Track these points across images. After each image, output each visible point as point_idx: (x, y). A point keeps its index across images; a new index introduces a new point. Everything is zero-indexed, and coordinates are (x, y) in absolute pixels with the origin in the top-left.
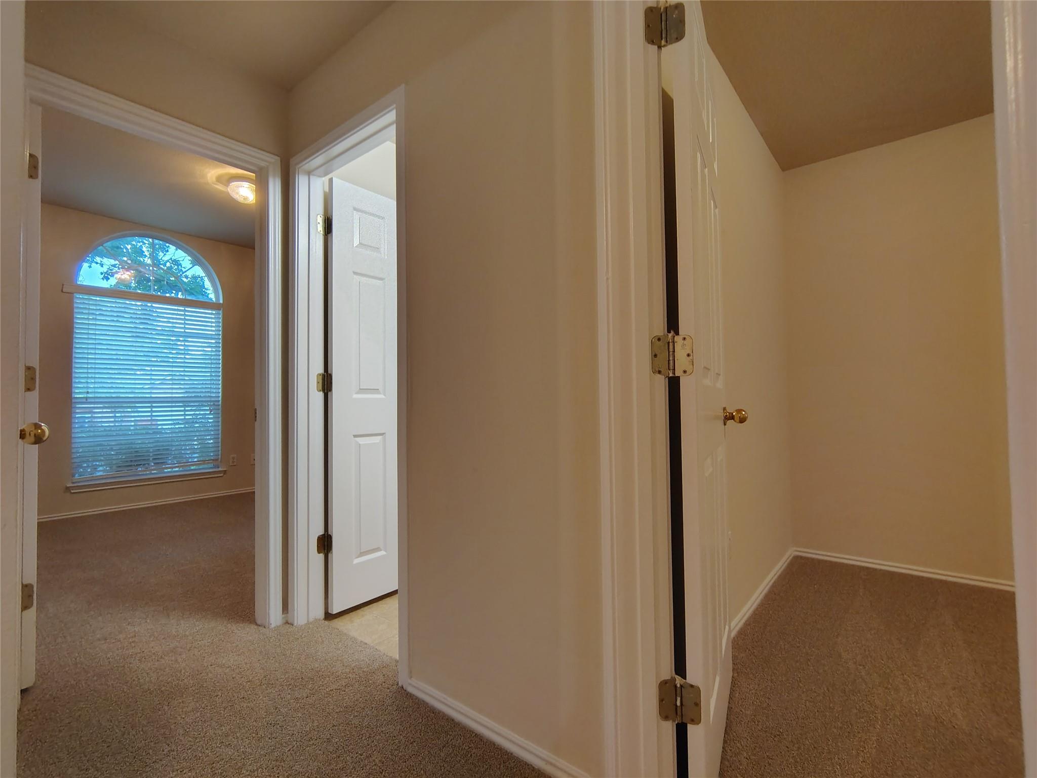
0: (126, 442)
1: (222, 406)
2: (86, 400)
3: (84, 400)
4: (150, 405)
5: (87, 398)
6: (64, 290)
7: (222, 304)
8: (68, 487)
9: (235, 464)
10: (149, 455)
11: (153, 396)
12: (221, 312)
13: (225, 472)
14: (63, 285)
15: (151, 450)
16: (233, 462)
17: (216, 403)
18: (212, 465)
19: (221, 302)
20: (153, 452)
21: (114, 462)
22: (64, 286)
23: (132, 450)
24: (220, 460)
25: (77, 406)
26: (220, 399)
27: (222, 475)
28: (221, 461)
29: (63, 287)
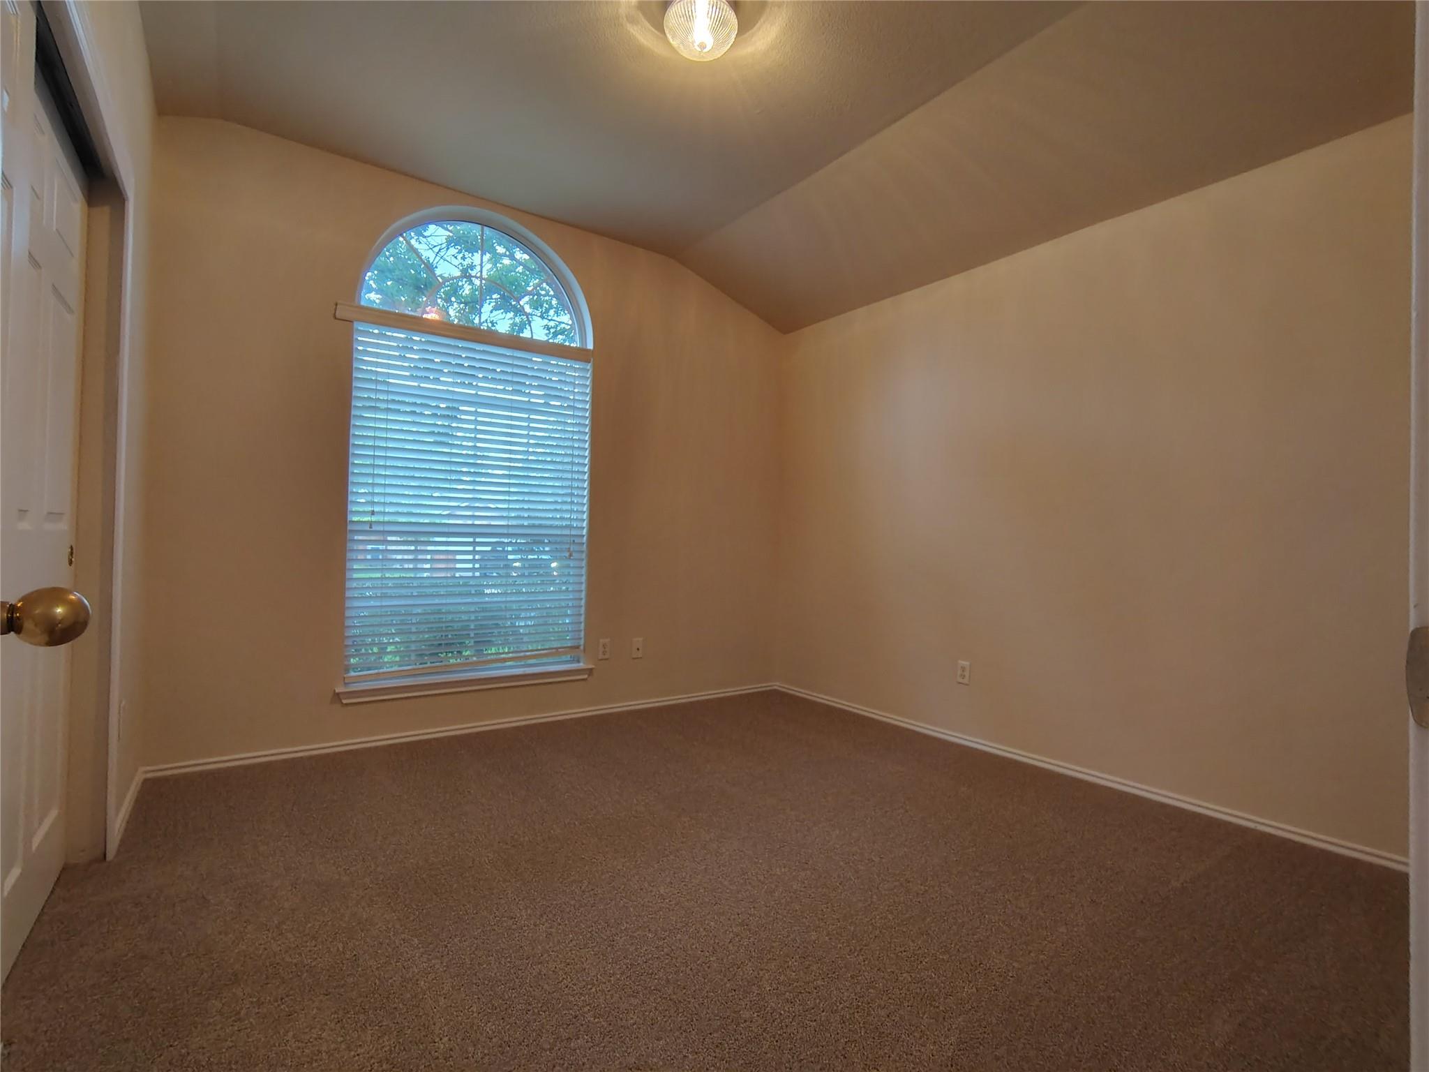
0: (433, 608)
1: (587, 546)
2: (370, 528)
3: (367, 528)
4: (471, 540)
5: (371, 524)
6: (337, 316)
7: (593, 352)
8: (338, 694)
9: (606, 657)
10: (469, 635)
11: (477, 522)
12: (589, 366)
13: (590, 671)
14: (336, 305)
15: (472, 627)
16: (604, 653)
17: (577, 540)
18: (569, 656)
19: (590, 346)
20: (475, 629)
21: (413, 647)
22: (338, 306)
23: (441, 625)
24: (582, 648)
25: (356, 538)
26: (585, 532)
27: (586, 676)
28: (584, 650)
29: (336, 310)
